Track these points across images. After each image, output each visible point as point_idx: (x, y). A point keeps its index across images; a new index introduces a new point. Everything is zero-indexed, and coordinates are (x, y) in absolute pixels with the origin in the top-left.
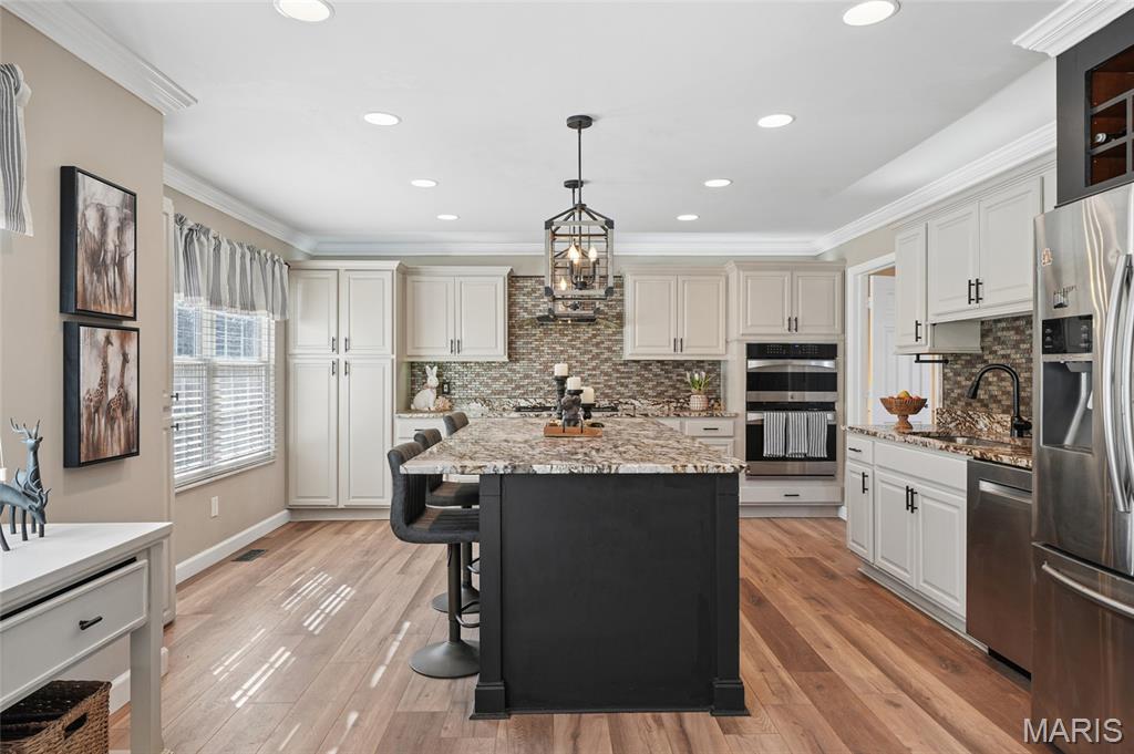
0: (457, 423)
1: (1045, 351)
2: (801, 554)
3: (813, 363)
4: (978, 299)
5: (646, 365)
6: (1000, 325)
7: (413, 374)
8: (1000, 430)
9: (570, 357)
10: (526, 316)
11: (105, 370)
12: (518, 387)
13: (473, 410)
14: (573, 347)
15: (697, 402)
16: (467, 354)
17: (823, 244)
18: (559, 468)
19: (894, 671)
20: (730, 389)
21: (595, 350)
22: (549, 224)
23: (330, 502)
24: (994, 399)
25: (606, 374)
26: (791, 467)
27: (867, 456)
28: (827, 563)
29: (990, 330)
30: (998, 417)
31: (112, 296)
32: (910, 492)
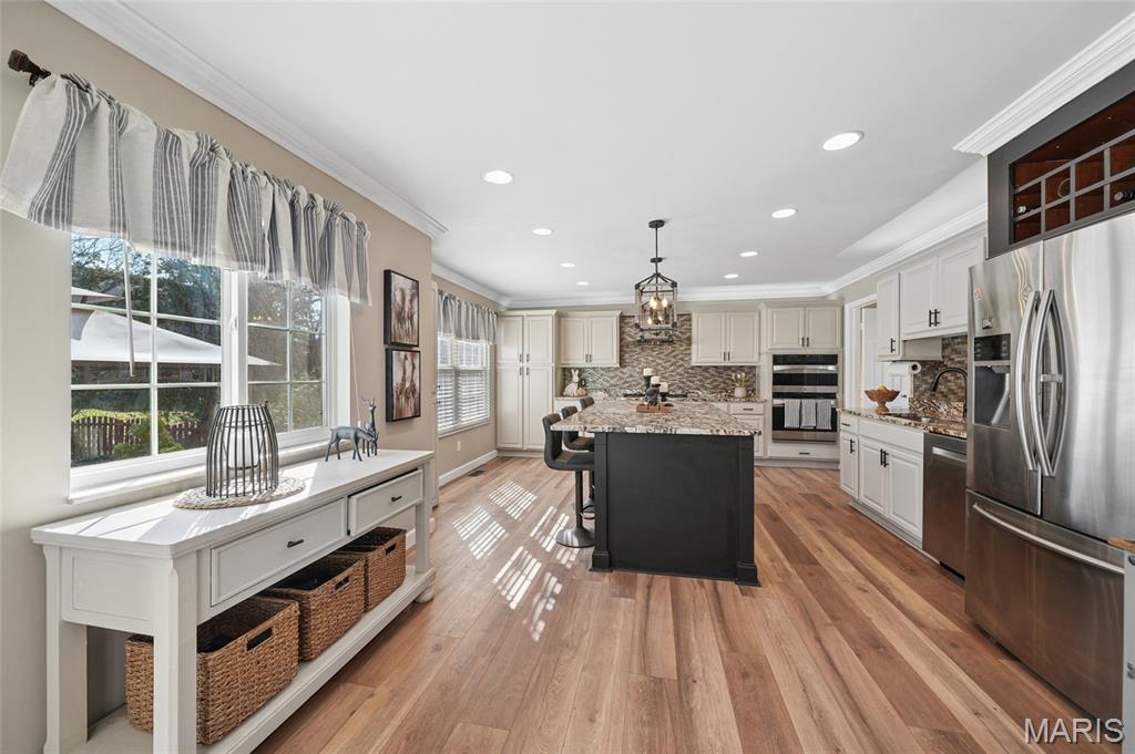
0: (587, 403)
1: (976, 359)
2: (807, 491)
3: (821, 367)
4: (936, 323)
5: (706, 369)
6: (956, 341)
7: (564, 375)
8: (956, 413)
9: (658, 364)
10: (631, 340)
11: (404, 373)
12: (626, 382)
13: (598, 396)
14: (659, 358)
15: (739, 392)
16: (595, 363)
17: (829, 288)
18: (641, 429)
19: (866, 570)
20: (761, 384)
21: (674, 360)
22: (637, 286)
23: (519, 446)
24: (952, 391)
25: (681, 375)
26: (805, 435)
27: (854, 429)
28: (827, 499)
29: (949, 344)
30: (955, 404)
31: (408, 335)
32: (884, 454)
